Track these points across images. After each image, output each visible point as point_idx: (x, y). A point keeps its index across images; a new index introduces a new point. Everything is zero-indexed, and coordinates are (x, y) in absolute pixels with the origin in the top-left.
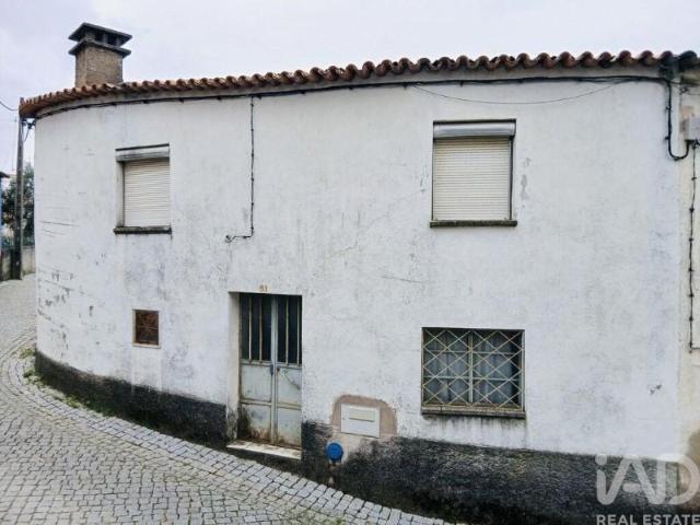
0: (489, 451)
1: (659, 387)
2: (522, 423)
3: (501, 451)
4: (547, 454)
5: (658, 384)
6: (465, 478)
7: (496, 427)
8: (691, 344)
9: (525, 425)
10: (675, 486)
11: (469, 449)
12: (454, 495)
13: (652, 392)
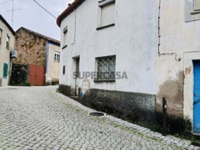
0: (107, 91)
1: (149, 69)
2: (114, 83)
3: (110, 91)
4: (120, 92)
5: (149, 68)
6: (102, 99)
7: (109, 84)
8: (159, 53)
9: (115, 84)
10: (154, 103)
11: (103, 91)
12: (99, 104)
13: (147, 70)
